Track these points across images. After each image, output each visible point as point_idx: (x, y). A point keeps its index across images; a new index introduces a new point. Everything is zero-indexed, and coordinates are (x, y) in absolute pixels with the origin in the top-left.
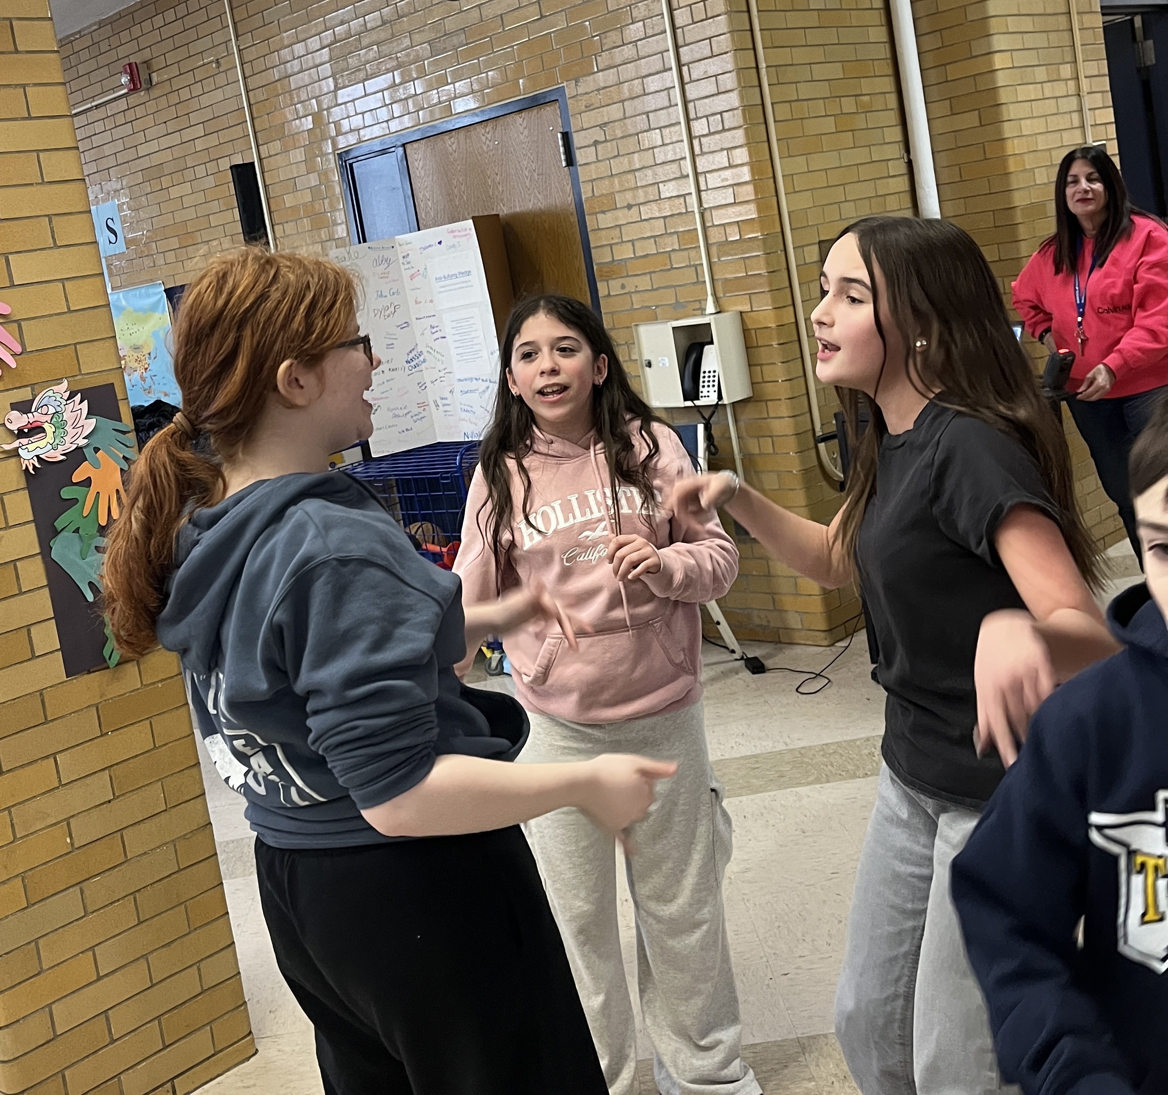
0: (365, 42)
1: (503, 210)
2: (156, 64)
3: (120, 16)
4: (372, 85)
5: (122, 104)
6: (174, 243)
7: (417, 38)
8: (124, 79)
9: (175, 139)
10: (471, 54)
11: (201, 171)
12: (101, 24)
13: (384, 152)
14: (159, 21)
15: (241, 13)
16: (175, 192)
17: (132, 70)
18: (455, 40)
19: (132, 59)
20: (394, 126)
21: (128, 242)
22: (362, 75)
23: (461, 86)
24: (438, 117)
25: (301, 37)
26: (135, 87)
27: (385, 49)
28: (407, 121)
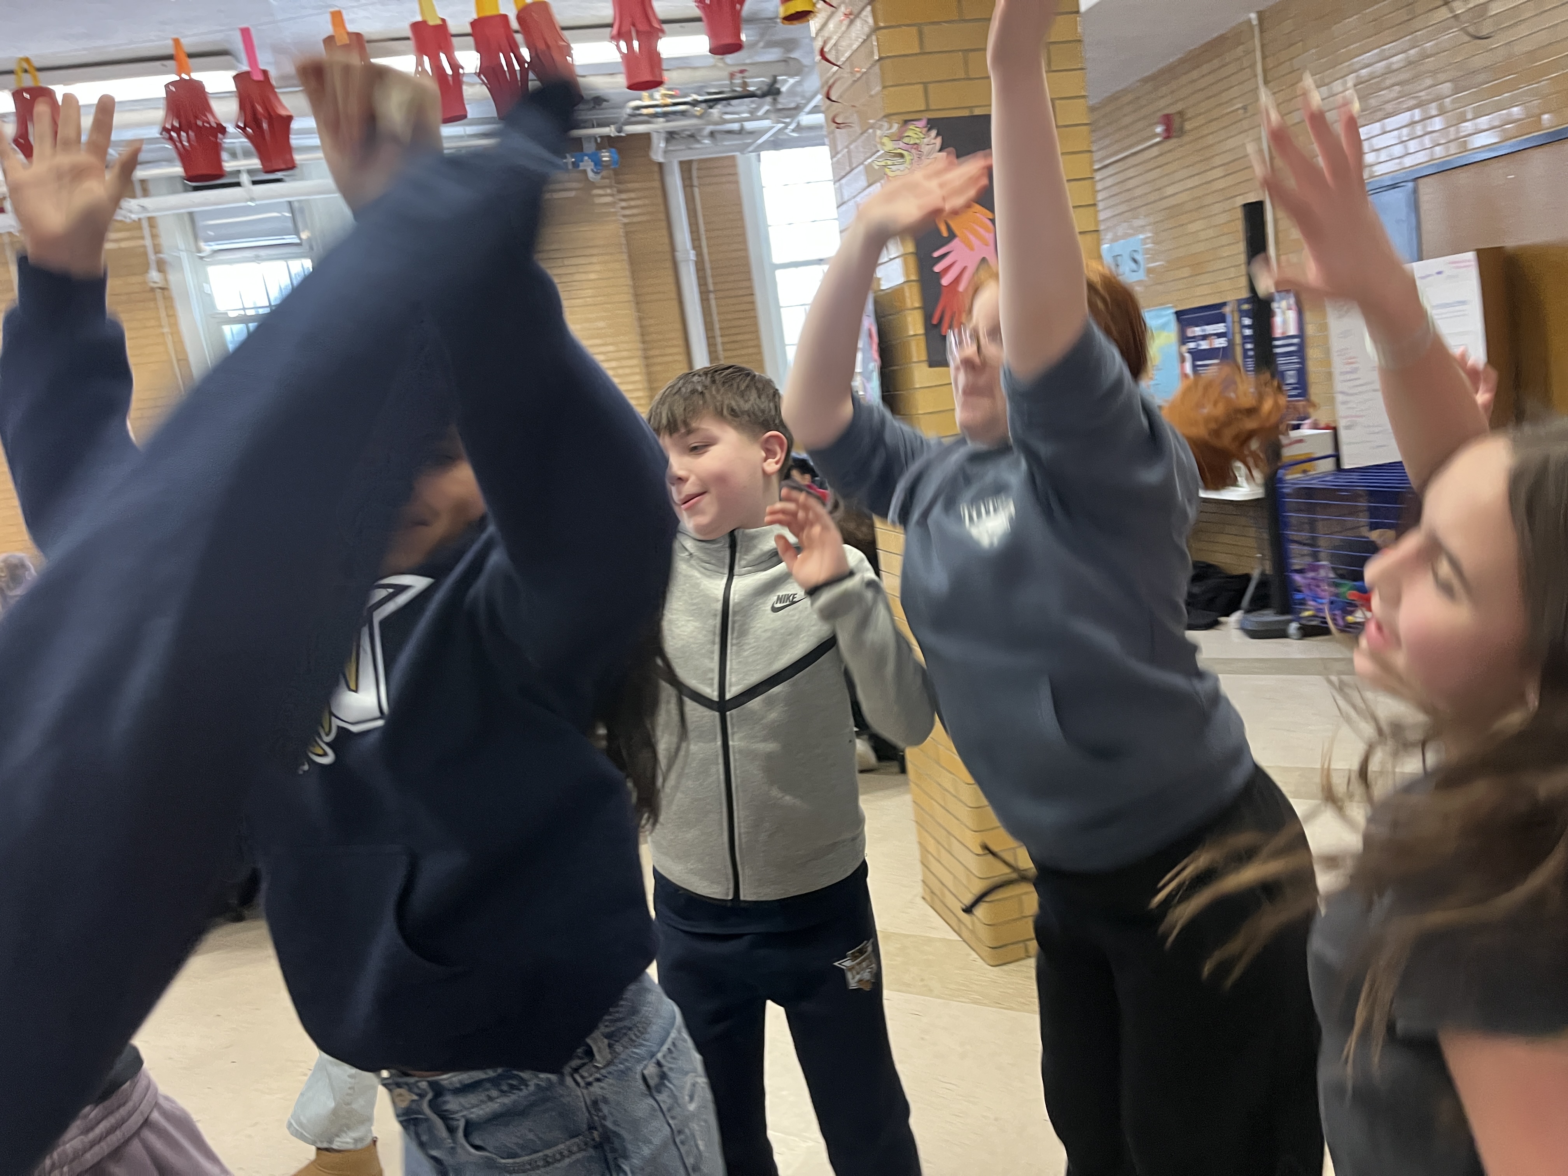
0: (1388, 82)
1: (1510, 242)
2: (1189, 113)
3: (1162, 72)
4: (1392, 122)
5: (1155, 151)
6: (1186, 272)
7: (1442, 77)
8: (1159, 129)
9: (1196, 181)
10: (1497, 91)
11: (1217, 208)
12: (1145, 80)
13: (1394, 186)
14: (1195, 74)
15: (1270, 62)
16: (1192, 228)
17: (1167, 120)
18: (1481, 77)
19: (1166, 112)
20: (1408, 162)
21: (1149, 271)
22: (1380, 114)
23: (1483, 122)
24: (1453, 152)
25: (1327, 81)
26: (1168, 135)
27: (1408, 88)
28: (1422, 157)
